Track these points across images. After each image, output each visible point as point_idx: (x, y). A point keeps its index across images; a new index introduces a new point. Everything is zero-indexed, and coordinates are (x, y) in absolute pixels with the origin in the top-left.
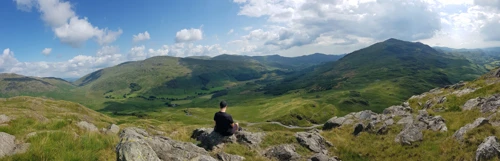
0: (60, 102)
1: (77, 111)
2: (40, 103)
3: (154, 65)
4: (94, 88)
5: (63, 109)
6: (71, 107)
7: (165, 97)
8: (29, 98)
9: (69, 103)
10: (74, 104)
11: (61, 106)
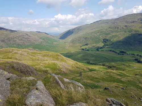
0: (44, 52)
1: (57, 59)
2: (26, 54)
3: (127, 22)
4: (73, 42)
5: (46, 58)
6: (52, 56)
7: (136, 53)
8: (15, 50)
9: (51, 53)
10: (55, 54)
11: (44, 56)
